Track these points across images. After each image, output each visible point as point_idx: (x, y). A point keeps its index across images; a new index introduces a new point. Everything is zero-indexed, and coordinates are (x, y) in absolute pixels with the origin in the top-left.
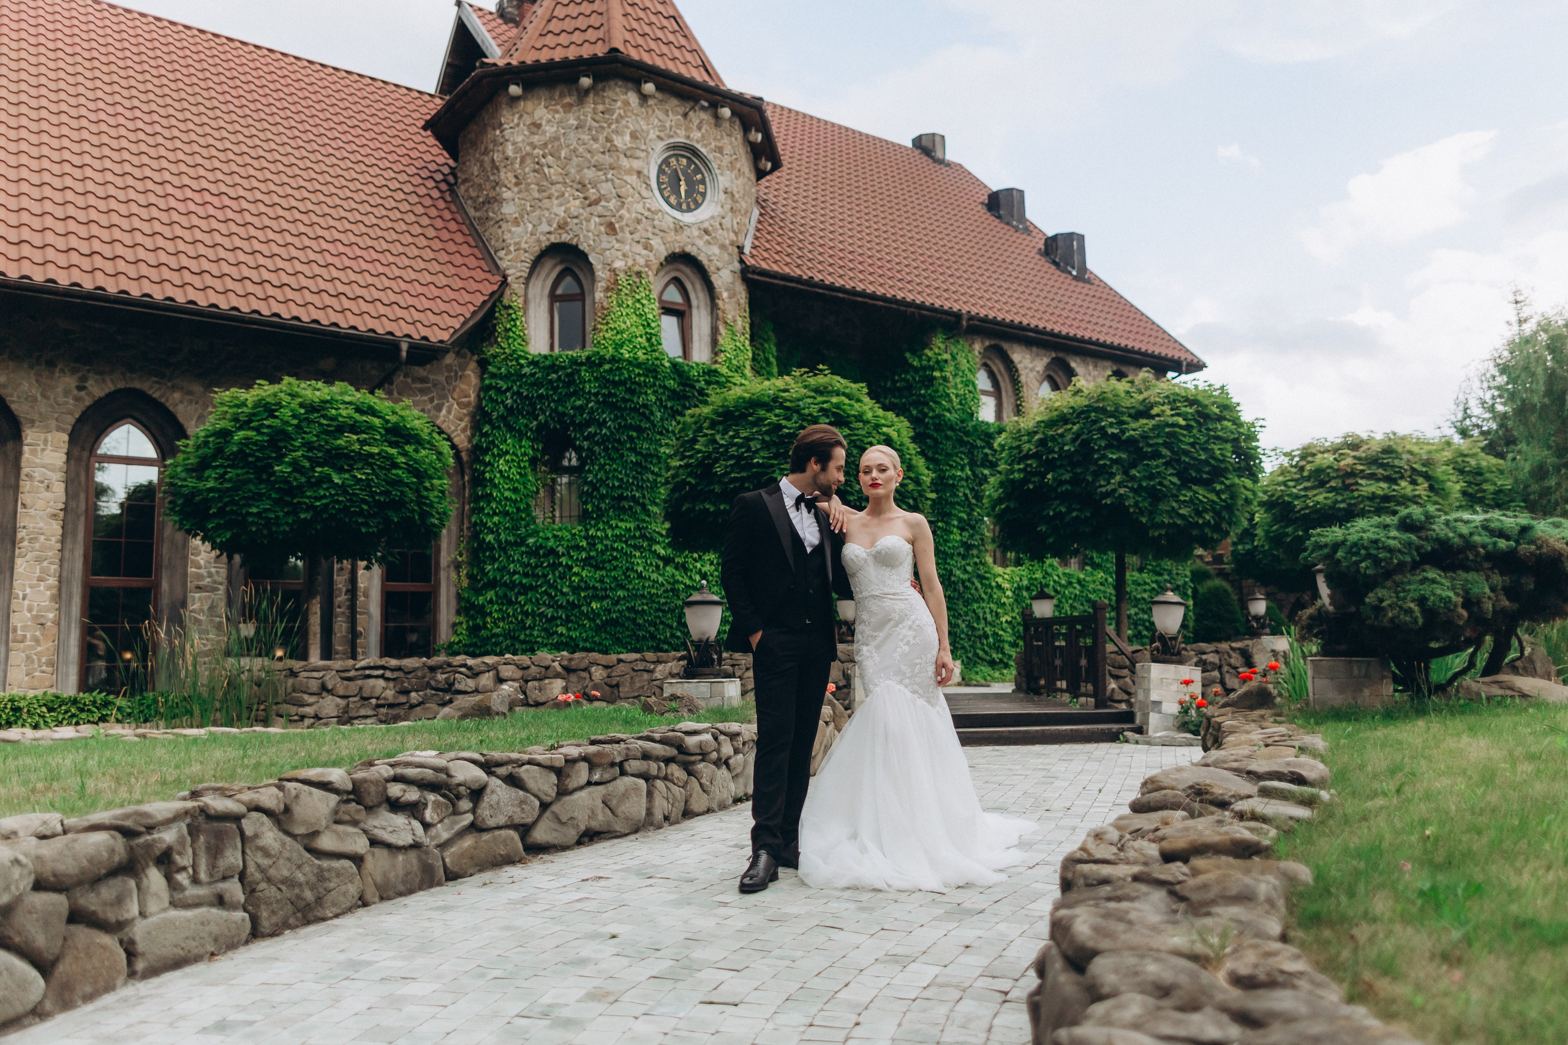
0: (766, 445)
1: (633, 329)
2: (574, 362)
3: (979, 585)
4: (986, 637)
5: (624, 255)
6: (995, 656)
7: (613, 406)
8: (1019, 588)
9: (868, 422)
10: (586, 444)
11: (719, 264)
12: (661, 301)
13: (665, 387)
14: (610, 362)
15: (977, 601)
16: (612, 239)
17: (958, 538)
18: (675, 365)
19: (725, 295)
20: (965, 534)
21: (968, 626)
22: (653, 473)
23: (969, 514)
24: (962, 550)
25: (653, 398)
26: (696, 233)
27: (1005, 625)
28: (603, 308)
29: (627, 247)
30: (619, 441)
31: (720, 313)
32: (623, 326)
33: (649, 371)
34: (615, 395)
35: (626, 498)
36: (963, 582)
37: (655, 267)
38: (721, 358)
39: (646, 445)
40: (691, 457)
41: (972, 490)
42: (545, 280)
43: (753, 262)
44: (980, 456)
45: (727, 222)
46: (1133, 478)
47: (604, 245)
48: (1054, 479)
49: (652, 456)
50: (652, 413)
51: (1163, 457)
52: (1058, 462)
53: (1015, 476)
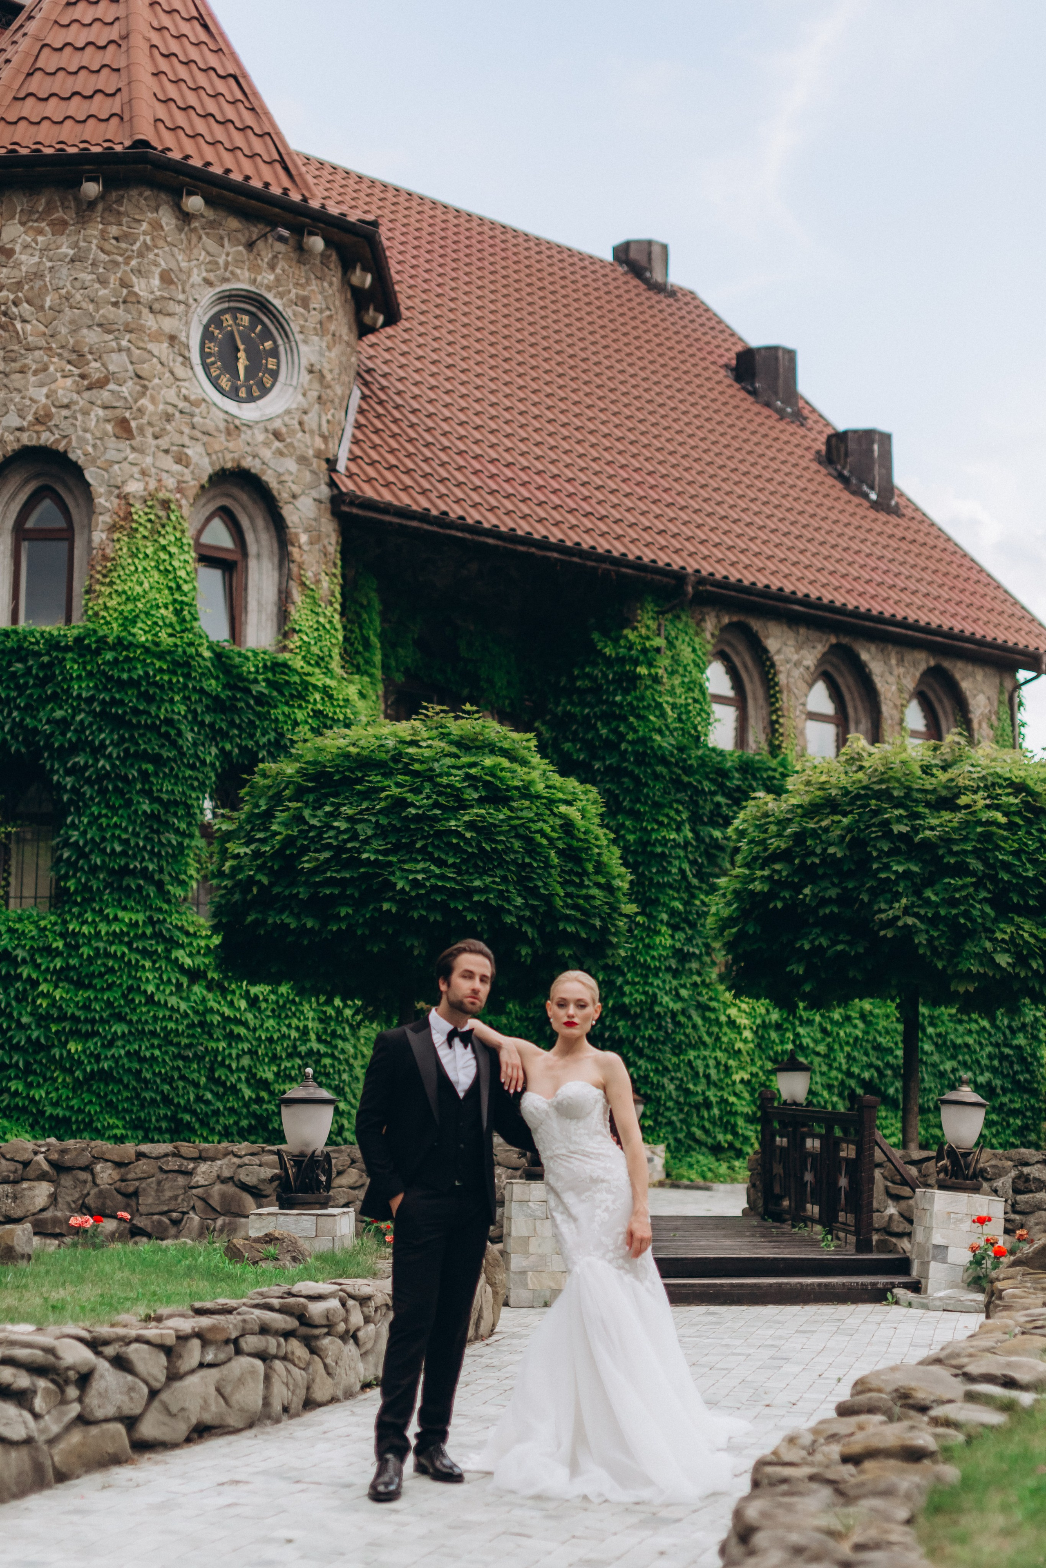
0: (381, 832)
1: (153, 595)
2: (53, 644)
3: (699, 1022)
4: (708, 1105)
5: (143, 473)
6: (720, 1137)
7: (118, 722)
8: (764, 1026)
9: (539, 797)
10: (69, 781)
11: (296, 489)
12: (198, 545)
13: (202, 691)
14: (113, 648)
15: (694, 1047)
16: (124, 445)
17: (669, 942)
18: (219, 656)
19: (304, 538)
20: (680, 935)
21: (678, 1088)
22: (177, 831)
23: (686, 903)
24: (673, 963)
25: (183, 709)
26: (260, 437)
27: (739, 1087)
28: (105, 558)
29: (149, 460)
30: (125, 779)
31: (294, 568)
32: (138, 589)
33: (175, 663)
34: (121, 703)
35: (133, 873)
36: (674, 1015)
37: (192, 492)
38: (294, 642)
39: (167, 786)
40: (263, 841)
41: (693, 863)
42: (7, 504)
43: (352, 486)
44: (709, 807)
45: (311, 420)
46: (928, 902)
47: (112, 455)
48: (814, 895)
49: (176, 803)
50: (180, 734)
51: (973, 874)
52: (820, 872)
53: (757, 886)
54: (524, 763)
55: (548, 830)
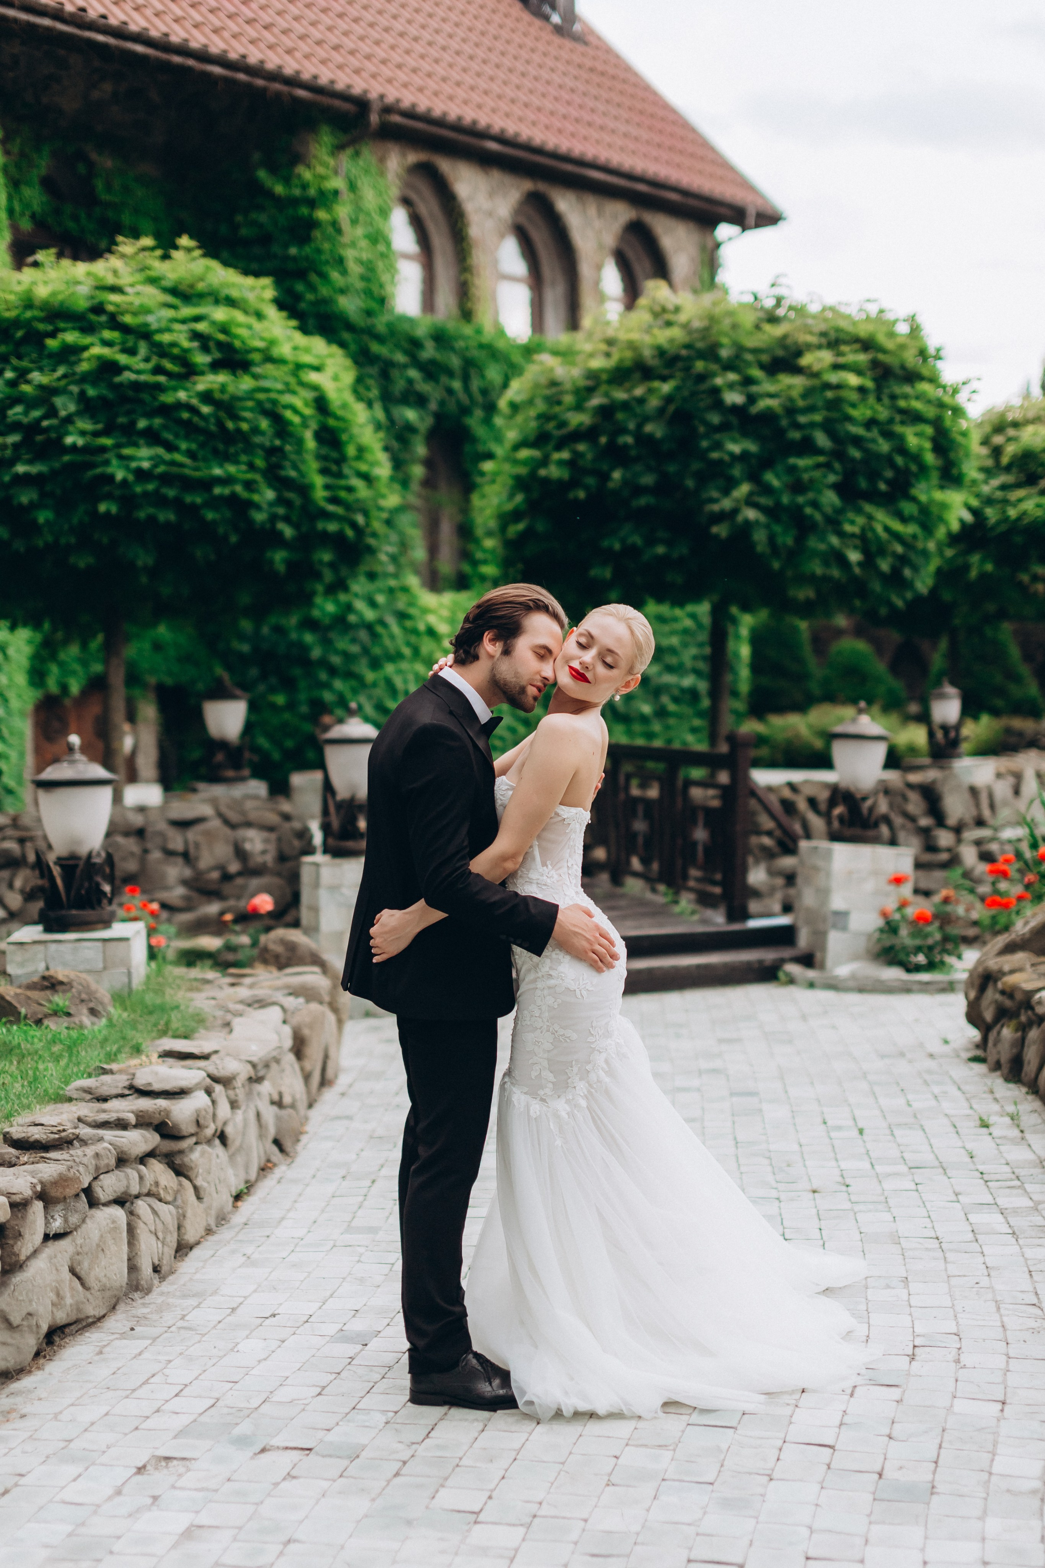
0: (87, 407)
46: (767, 490)
48: (625, 482)
51: (819, 452)
52: (633, 453)
53: (554, 472)
54: (259, 316)
55: (298, 403)
